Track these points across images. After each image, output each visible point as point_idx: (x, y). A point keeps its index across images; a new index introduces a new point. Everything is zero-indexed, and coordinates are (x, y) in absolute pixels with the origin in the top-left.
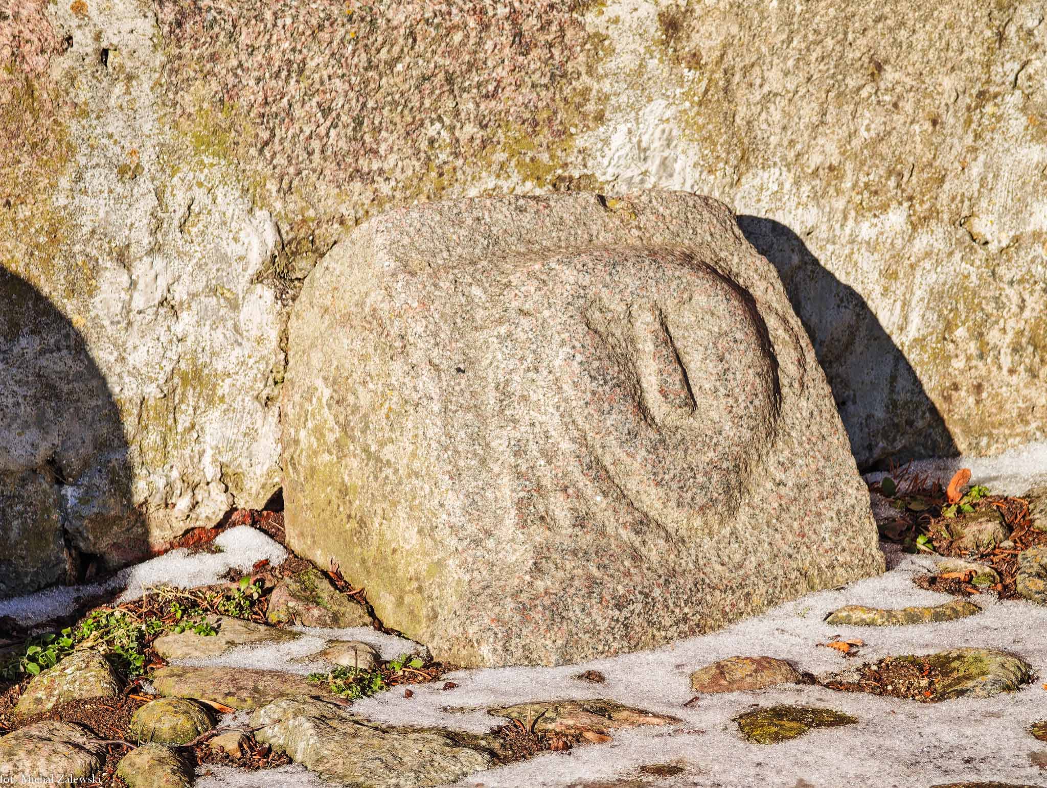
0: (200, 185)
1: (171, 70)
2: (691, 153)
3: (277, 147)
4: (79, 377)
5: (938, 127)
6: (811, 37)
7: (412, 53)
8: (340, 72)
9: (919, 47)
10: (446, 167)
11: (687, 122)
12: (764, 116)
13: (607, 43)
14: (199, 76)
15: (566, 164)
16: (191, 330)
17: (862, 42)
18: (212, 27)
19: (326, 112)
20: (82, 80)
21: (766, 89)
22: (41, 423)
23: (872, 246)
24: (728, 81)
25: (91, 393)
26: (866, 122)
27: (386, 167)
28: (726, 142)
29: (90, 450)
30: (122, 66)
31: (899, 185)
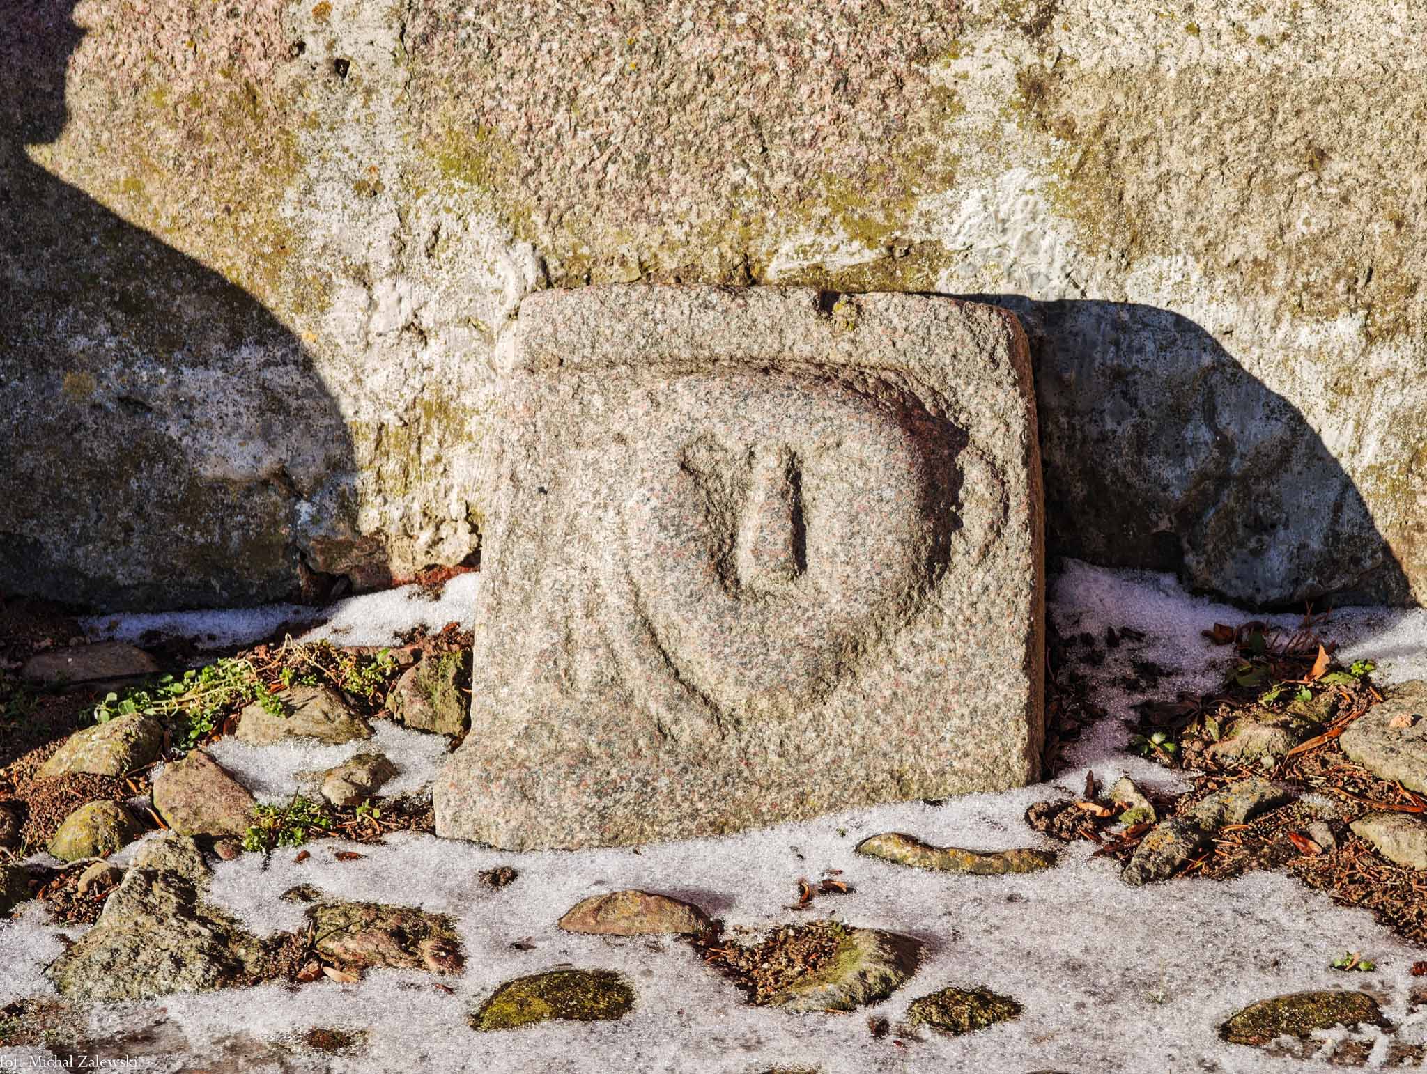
0: (448, 210)
1: (416, 88)
2: (1063, 230)
3: (544, 178)
4: (308, 393)
5: (1403, 230)
6: (1224, 114)
7: (708, 91)
8: (619, 105)
9: (1376, 136)
10: (753, 216)
11: (1056, 194)
12: (1162, 196)
13: (956, 99)
14: (451, 96)
15: (906, 227)
16: (438, 360)
17: (1295, 125)
18: (464, 45)
19: (603, 145)
20: (313, 90)
21: (1164, 167)
22: (266, 435)
23: (1315, 356)
24: (1111, 156)
25: (324, 412)
26: (1304, 215)
27: (678, 210)
28: (1110, 222)
29: (322, 469)
30: (359, 78)
31: (1349, 290)
